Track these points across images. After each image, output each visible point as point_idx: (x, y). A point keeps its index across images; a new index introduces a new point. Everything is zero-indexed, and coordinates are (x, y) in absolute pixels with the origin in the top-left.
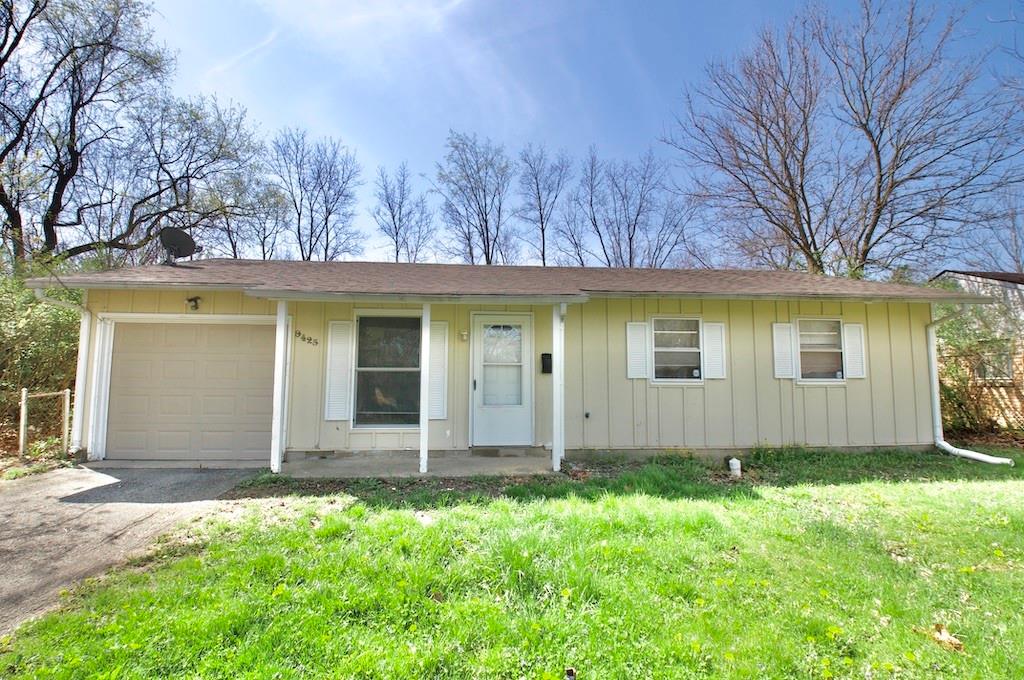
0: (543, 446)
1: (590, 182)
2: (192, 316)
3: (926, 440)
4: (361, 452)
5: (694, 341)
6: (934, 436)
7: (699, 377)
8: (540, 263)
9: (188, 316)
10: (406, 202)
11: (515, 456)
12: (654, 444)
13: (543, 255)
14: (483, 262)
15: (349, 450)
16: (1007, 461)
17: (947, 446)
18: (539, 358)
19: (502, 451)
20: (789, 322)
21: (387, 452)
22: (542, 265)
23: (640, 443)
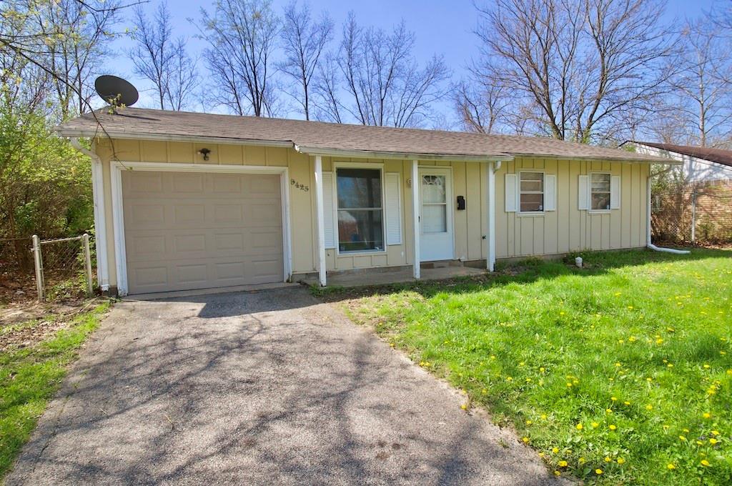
0: (459, 260)
1: (349, 45)
2: (202, 165)
3: (643, 244)
4: (345, 271)
5: (541, 186)
6: (647, 242)
7: (543, 210)
8: (303, 117)
9: (199, 165)
10: (166, 45)
11: (443, 267)
12: (518, 254)
13: (306, 109)
14: (252, 112)
15: (337, 270)
16: (688, 252)
17: (653, 246)
18: (456, 199)
19: (435, 265)
20: (586, 174)
21: (363, 271)
22: (306, 119)
23: (511, 254)
